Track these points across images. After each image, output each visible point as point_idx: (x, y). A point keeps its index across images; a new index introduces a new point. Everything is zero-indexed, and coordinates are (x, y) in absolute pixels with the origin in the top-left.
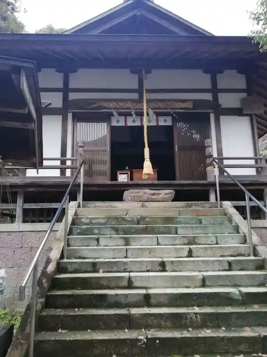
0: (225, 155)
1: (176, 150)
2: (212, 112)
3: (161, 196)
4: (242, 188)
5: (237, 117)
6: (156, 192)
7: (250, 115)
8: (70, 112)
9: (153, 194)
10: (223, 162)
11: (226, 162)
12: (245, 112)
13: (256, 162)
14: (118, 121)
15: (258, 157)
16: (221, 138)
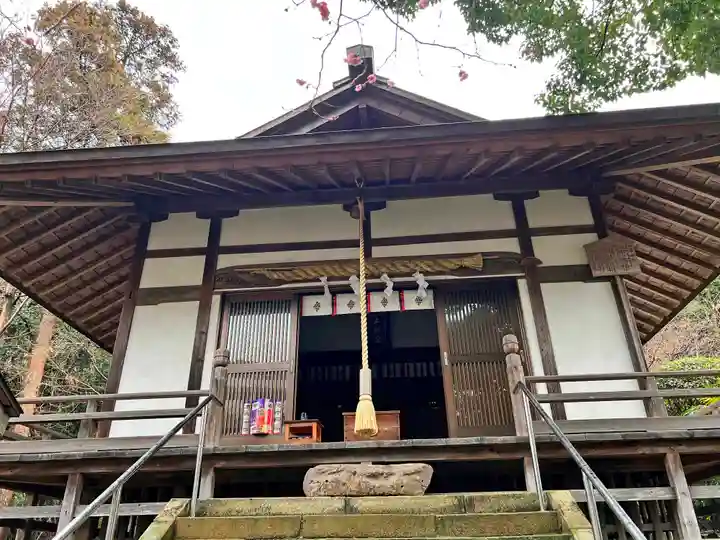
0: (562, 372)
1: (446, 364)
2: (521, 277)
3: (393, 480)
4: (574, 452)
5: (580, 284)
6: (380, 468)
7: (610, 279)
8: (217, 293)
9: (374, 476)
10: (559, 387)
11: (567, 388)
12: (596, 273)
13: (643, 386)
14: (317, 306)
15: (644, 372)
16: (548, 332)
